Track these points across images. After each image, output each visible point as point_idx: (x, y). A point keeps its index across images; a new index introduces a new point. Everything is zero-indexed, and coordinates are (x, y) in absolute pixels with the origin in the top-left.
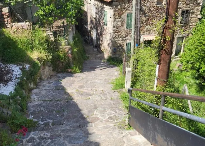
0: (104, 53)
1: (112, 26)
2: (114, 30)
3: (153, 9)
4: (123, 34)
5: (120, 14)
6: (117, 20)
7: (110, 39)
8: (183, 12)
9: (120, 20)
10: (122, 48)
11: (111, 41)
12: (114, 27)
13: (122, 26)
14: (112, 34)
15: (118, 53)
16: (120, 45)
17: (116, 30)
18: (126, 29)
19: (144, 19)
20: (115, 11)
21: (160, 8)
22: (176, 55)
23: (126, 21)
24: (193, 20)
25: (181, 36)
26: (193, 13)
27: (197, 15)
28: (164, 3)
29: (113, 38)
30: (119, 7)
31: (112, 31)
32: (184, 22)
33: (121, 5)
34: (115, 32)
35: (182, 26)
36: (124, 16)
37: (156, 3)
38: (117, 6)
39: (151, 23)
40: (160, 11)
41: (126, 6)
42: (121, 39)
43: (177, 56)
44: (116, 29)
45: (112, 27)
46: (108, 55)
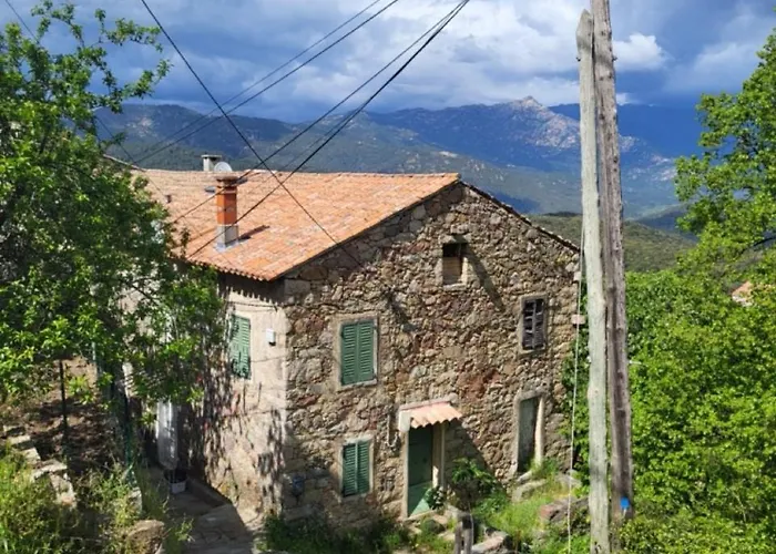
0: (230, 502)
1: (280, 377)
2: (292, 397)
3: (432, 299)
4: (329, 409)
5: (314, 329)
6: (303, 353)
7: (271, 437)
8: (528, 306)
9: (313, 351)
10: (326, 473)
11: (278, 443)
12: (291, 384)
13: (324, 375)
14: (284, 414)
15: (311, 495)
16: (319, 460)
17: (300, 393)
18: (338, 387)
19: (404, 339)
20: (293, 317)
21: (455, 295)
22: (522, 469)
23: (337, 353)
24: (561, 332)
25: (529, 394)
26: (556, 308)
27: (568, 315)
28: (464, 278)
29: (290, 432)
30: (310, 298)
31: (282, 403)
32: (534, 343)
33: (318, 294)
34: (297, 403)
35: (531, 357)
36: (332, 335)
37: (439, 280)
38: (303, 295)
39: (429, 352)
40: (456, 306)
41: (337, 295)
42: (320, 432)
43: (526, 475)
44: (302, 395)
45: (283, 383)
46: (258, 510)
